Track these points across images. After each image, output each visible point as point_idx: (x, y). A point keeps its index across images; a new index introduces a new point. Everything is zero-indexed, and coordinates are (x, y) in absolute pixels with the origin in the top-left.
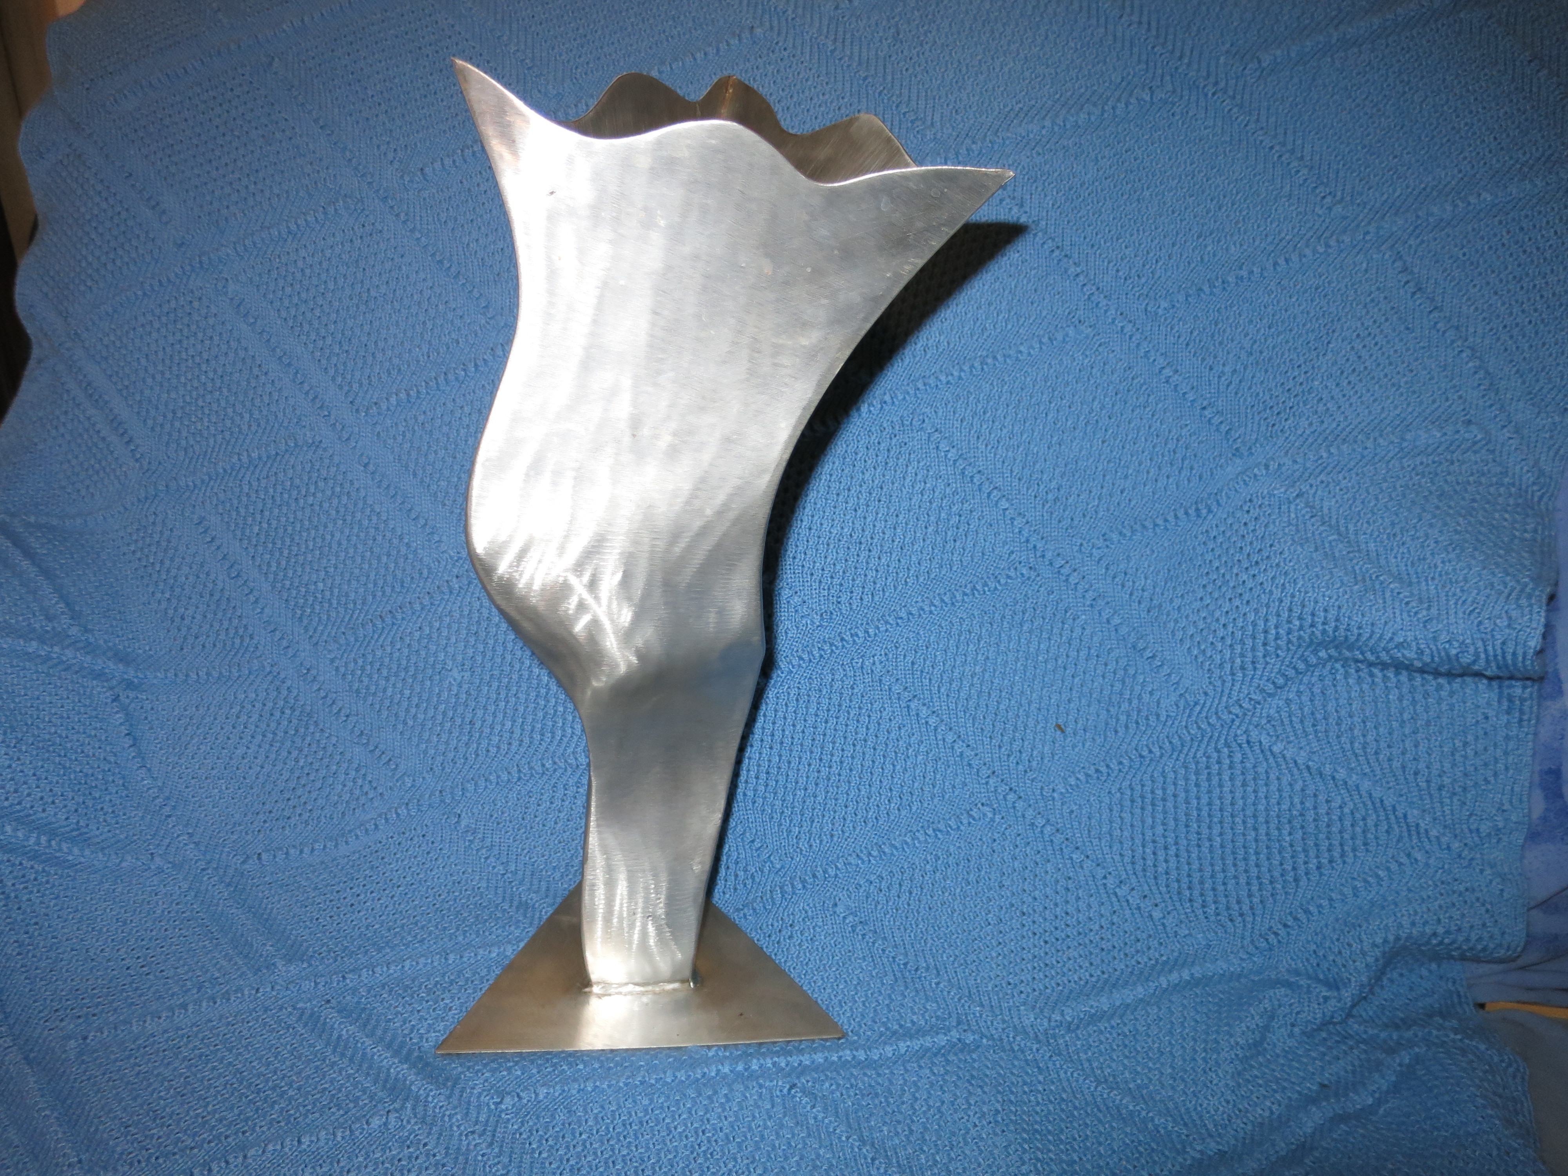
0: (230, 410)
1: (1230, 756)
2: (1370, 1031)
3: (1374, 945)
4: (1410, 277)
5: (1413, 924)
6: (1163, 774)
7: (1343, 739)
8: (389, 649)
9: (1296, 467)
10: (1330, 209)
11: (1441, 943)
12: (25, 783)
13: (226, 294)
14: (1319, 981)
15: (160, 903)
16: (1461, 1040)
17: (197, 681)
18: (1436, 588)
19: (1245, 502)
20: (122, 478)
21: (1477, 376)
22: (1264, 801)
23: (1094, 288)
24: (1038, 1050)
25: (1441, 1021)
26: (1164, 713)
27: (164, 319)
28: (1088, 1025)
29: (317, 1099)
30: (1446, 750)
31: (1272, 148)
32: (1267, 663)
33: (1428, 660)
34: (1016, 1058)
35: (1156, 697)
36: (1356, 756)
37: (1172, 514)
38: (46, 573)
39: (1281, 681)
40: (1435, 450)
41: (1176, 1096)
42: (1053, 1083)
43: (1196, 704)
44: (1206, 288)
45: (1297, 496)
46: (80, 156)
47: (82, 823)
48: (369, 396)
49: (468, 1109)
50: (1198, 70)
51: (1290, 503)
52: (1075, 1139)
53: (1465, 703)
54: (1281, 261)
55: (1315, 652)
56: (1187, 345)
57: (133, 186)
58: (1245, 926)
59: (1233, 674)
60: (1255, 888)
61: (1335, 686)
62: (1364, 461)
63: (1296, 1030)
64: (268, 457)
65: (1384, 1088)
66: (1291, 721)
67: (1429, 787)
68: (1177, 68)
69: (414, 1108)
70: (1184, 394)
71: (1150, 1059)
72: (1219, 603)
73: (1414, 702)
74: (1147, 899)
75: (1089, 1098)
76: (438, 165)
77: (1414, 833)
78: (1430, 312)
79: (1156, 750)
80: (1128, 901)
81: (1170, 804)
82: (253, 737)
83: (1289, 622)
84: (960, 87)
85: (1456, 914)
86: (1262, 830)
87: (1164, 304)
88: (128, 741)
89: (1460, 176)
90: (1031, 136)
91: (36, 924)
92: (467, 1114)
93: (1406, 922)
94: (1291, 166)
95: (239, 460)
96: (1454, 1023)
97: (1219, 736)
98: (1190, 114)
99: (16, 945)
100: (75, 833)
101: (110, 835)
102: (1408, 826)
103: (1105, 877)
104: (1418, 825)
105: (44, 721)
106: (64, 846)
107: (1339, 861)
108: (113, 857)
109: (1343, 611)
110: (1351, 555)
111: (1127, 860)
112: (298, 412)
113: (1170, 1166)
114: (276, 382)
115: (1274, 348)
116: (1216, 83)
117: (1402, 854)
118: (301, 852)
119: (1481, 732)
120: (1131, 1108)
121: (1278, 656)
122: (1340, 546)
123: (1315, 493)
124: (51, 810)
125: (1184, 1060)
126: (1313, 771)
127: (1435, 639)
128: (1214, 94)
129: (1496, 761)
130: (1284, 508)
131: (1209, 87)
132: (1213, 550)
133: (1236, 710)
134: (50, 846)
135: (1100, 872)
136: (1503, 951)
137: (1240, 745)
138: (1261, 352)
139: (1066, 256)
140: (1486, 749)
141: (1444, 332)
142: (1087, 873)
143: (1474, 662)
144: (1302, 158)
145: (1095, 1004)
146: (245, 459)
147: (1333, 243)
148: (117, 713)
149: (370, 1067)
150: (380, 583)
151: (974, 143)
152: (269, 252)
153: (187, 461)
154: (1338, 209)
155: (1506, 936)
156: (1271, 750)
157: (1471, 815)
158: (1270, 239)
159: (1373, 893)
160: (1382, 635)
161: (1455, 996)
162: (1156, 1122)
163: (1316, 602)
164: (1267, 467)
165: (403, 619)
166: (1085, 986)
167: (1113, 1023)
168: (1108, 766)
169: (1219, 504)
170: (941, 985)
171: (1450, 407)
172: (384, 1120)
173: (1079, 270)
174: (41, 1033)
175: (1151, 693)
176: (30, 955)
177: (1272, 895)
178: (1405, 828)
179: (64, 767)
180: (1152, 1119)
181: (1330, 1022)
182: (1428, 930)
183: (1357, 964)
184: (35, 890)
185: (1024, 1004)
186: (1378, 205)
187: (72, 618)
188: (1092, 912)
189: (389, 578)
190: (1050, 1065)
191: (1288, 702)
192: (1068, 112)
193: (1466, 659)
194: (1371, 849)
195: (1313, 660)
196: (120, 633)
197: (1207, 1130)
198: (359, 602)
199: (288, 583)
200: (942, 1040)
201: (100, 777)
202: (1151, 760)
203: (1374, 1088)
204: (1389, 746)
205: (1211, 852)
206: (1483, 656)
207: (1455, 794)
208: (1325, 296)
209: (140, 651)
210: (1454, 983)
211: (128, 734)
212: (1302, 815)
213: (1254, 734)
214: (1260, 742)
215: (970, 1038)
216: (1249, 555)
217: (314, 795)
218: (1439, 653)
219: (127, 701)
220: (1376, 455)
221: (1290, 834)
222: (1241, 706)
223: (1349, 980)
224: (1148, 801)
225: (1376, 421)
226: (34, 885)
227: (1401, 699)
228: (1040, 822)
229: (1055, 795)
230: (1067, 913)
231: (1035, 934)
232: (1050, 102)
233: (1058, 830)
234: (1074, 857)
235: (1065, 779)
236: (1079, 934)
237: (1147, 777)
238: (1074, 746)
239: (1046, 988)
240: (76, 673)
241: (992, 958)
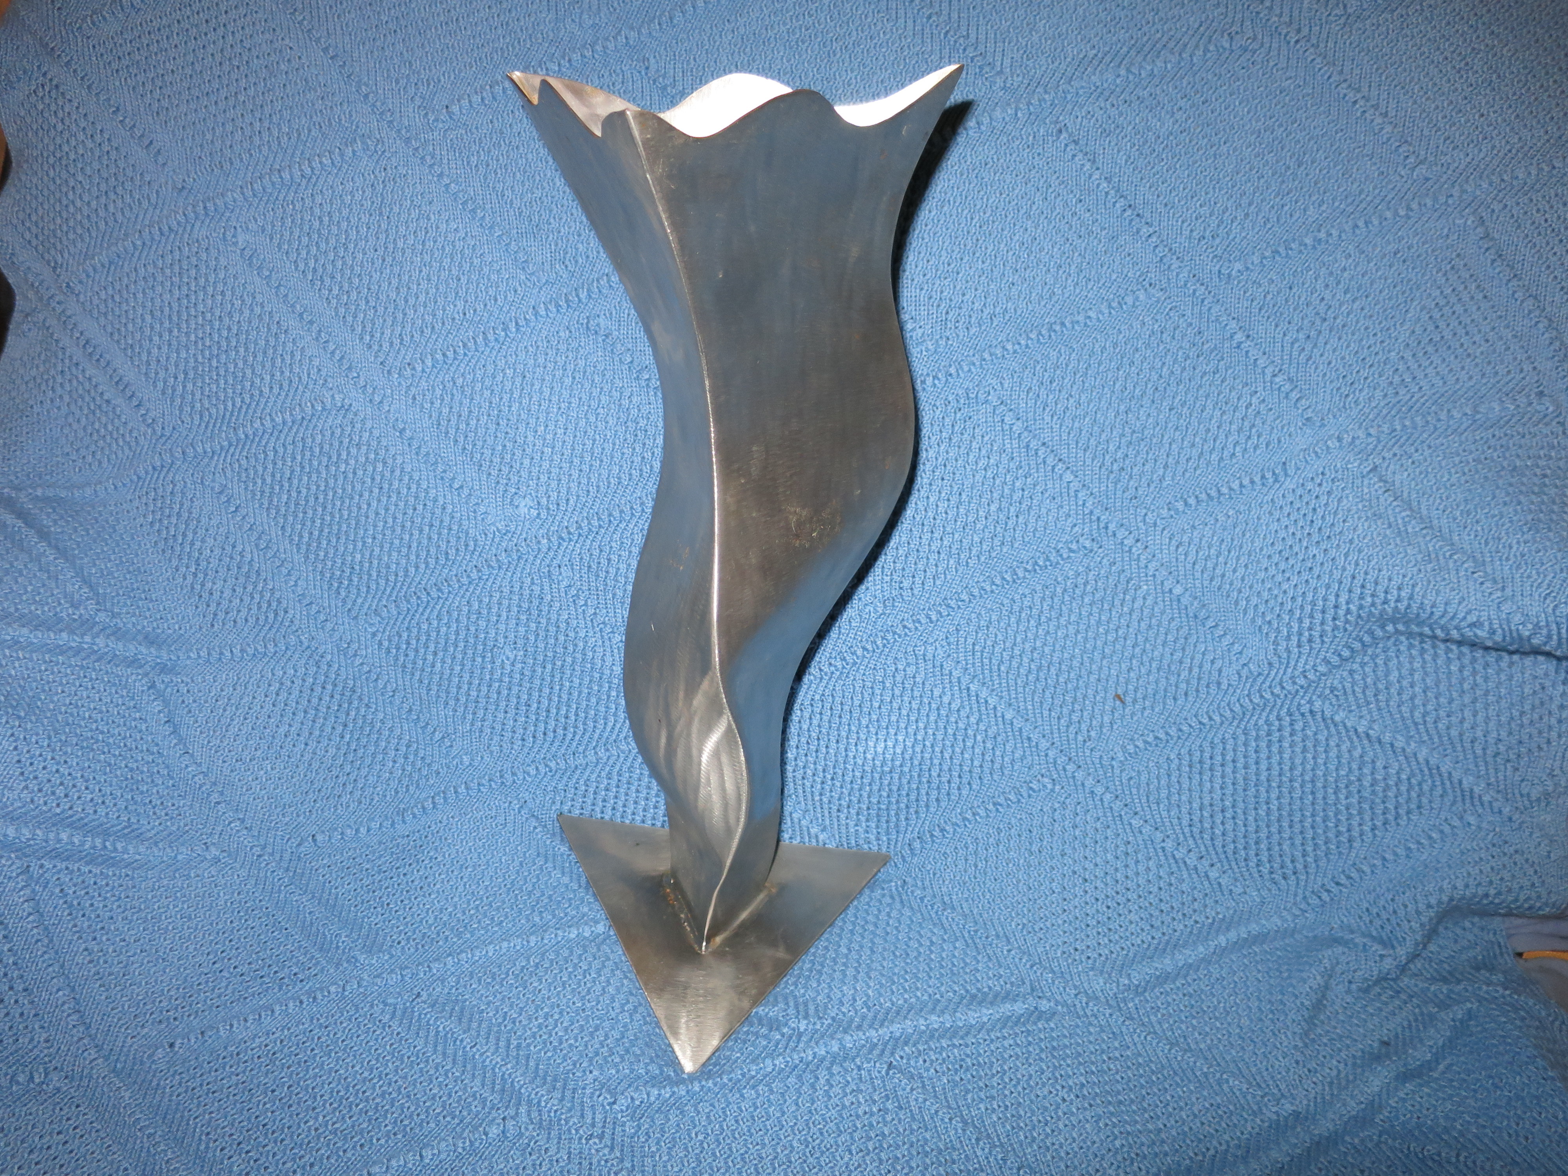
0: (249, 372)
1: (1291, 725)
2: (1421, 985)
3: (1429, 906)
4: (1491, 244)
5: (1467, 886)
6: (1224, 741)
7: (1403, 709)
8: (435, 623)
9: (1370, 440)
10: (1413, 169)
11: (1492, 903)
12: (74, 786)
13: (235, 244)
14: (1373, 938)
15: (222, 894)
16: (1510, 996)
17: (232, 659)
18: (1510, 569)
19: (1317, 475)
20: (133, 444)
21: (1552, 348)
22: (1323, 767)
23: (1167, 250)
24: (1111, 1015)
25: (1488, 975)
26: (1226, 682)
27: (168, 271)
28: (1155, 987)
29: (429, 1107)
30: (1503, 719)
31: (1355, 102)
32: (1335, 637)
33: (1498, 638)
34: (1090, 1024)
35: (1218, 664)
36: (1416, 724)
37: (1237, 482)
38: (62, 552)
39: (1346, 653)
40: (1508, 422)
41: (1246, 1057)
42: (1128, 1047)
43: (1260, 674)
44: (1281, 250)
45: (1371, 471)
46: (57, 86)
47: (133, 820)
48: (400, 357)
49: (583, 1110)
50: (1281, 15)
51: (1363, 477)
52: (1157, 1106)
53: (1523, 673)
54: (1361, 224)
55: (1383, 627)
56: (1260, 309)
57: (121, 121)
58: (1298, 884)
59: (1299, 646)
60: (1309, 849)
61: (1397, 657)
62: (1437, 433)
63: (1354, 987)
64: (293, 422)
65: (1440, 1043)
66: (1354, 691)
67: (1485, 754)
68: (1258, 13)
69: (529, 1113)
70: (1256, 360)
71: (1216, 1019)
72: (1287, 575)
73: (1474, 673)
74: (1203, 861)
75: (1164, 1061)
76: (465, 103)
77: (1468, 797)
78: (1509, 280)
79: (1217, 718)
80: (1185, 862)
81: (1229, 770)
82: (294, 714)
83: (1361, 598)
84: (1031, 30)
85: (1507, 876)
86: (1320, 796)
87: (1238, 266)
88: (168, 729)
89: (1546, 137)
90: (1105, 85)
91: (103, 928)
92: (582, 1116)
93: (1460, 884)
94: (1375, 123)
95: (262, 424)
96: (1501, 977)
97: (1282, 705)
98: (1271, 64)
99: (86, 953)
100: (126, 831)
101: (161, 828)
102: (1462, 791)
103: (1163, 841)
104: (1472, 790)
105: (84, 718)
106: (119, 846)
107: (1393, 823)
108: (168, 850)
109: (1417, 589)
110: (1424, 532)
111: (1185, 822)
112: (323, 373)
113: (1249, 1129)
114: (298, 340)
115: (1348, 314)
116: (1299, 31)
117: (1455, 818)
118: (357, 831)
119: (1537, 702)
120: (1205, 1070)
121: (1346, 630)
122: (1413, 522)
123: (1388, 466)
124: (102, 811)
125: (1251, 1021)
126: (1374, 739)
127: (1508, 621)
128: (1297, 42)
129: (1550, 728)
130: (1358, 482)
131: (1292, 34)
132: (1278, 520)
133: (1301, 681)
134: (105, 847)
135: (1159, 836)
136: (1548, 909)
137: (1303, 715)
138: (1335, 318)
139: (1138, 215)
140: (1541, 718)
141: (1522, 302)
142: (1146, 838)
143: (1545, 644)
144: (1386, 115)
145: (1160, 966)
146: (268, 424)
147: (1414, 206)
148: (154, 700)
149: (474, 1067)
150: (423, 554)
151: (1046, 92)
152: (281, 197)
153: (203, 425)
154: (1422, 170)
155: (1552, 895)
156: (1332, 719)
157: (1523, 781)
158: (1349, 200)
159: (1426, 854)
160: (1455, 614)
161: (1496, 947)
162: (1231, 1083)
163: (1390, 580)
164: (1339, 439)
165: (449, 592)
166: (1148, 949)
167: (1178, 984)
168: (1167, 734)
169: (1286, 475)
170: (1013, 952)
171: (1524, 378)
172: (502, 1128)
173: (1151, 230)
174: (124, 1042)
175: (1213, 662)
176: (101, 961)
177: (1326, 855)
178: (1459, 793)
179: (110, 765)
180: (1227, 1081)
181: (1386, 979)
182: (1480, 891)
183: (1413, 924)
184: (96, 894)
185: (1092, 969)
186: (1462, 167)
187: (98, 603)
188: (1151, 874)
189: (433, 551)
190: (1124, 1029)
191: (1351, 672)
192: (1144, 59)
193: (1538, 640)
194: (1424, 812)
195: (1379, 633)
196: (148, 614)
197: (1280, 1090)
198: (401, 574)
199: (322, 554)
200: (1019, 1007)
201: (145, 770)
202: (1211, 726)
203: (1431, 1043)
204: (1448, 716)
205: (1268, 815)
206: (1555, 637)
207: (1508, 761)
208: (1404, 261)
209: (170, 631)
210: (1495, 934)
211: (166, 722)
212: (1359, 780)
213: (1318, 704)
214: (1323, 711)
215: (1044, 1005)
216: (1320, 529)
217: (364, 772)
218: (1511, 633)
219: (163, 686)
220: (1449, 426)
221: (1347, 798)
222: (1305, 677)
223: (1404, 939)
224: (1207, 766)
225: (1450, 392)
226: (95, 890)
227: (1461, 670)
228: (1099, 790)
229: (1114, 763)
230: (1127, 877)
231: (1097, 900)
232: (1125, 49)
233: (1117, 797)
234: (1133, 822)
235: (1123, 747)
236: (1140, 897)
237: (1206, 744)
238: (1133, 714)
239: (1112, 952)
240: (109, 662)
241: (1059, 926)
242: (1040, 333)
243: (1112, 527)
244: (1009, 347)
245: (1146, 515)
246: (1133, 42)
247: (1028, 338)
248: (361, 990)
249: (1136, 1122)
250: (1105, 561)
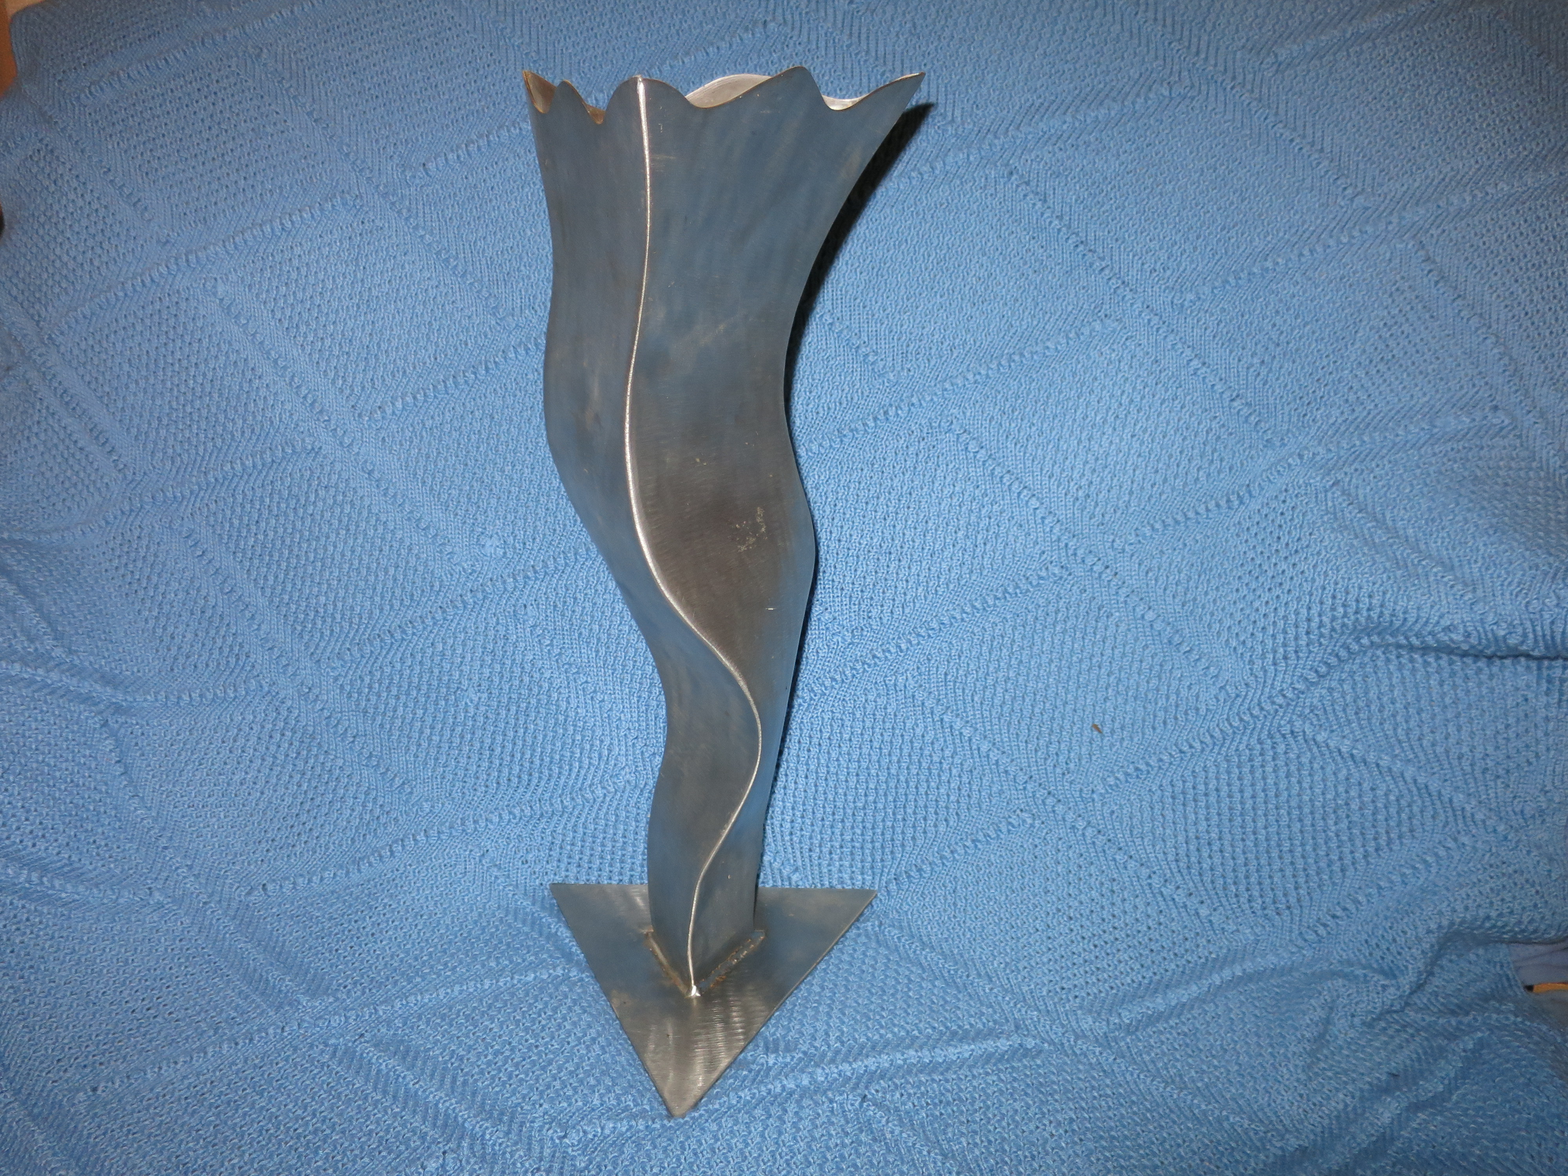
0: (221, 418)
1: (1273, 748)
2: (1427, 1018)
3: (1429, 931)
4: (1432, 266)
5: (1467, 908)
6: (1205, 769)
7: (1386, 726)
8: (398, 666)
9: (1330, 456)
10: (1352, 200)
11: (1494, 926)
12: (14, 816)
13: (215, 294)
14: (1375, 971)
15: (163, 940)
16: (1522, 1023)
17: (190, 703)
18: (1480, 571)
19: (1281, 492)
20: (103, 490)
21: (1502, 362)
22: (1308, 791)
23: (1120, 282)
24: (1101, 1053)
25: (1497, 1005)
26: (1204, 707)
27: (148, 322)
28: (1147, 1026)
29: (365, 1142)
30: (1488, 732)
31: (1292, 141)
32: (1310, 652)
33: (1474, 641)
34: (1079, 1062)
35: (1195, 689)
36: (1400, 742)
37: (1203, 506)
38: (24, 590)
39: (1323, 669)
40: (1464, 436)
41: (1247, 1093)
42: (1121, 1085)
43: (1237, 696)
44: (1231, 280)
45: (1333, 484)
46: (52, 151)
47: (74, 858)
48: (371, 401)
49: (530, 1144)
50: (1216, 65)
51: (1326, 491)
52: (1153, 1143)
53: (1504, 685)
54: (1306, 252)
55: (1358, 640)
56: (1214, 337)
57: (111, 181)
58: (1292, 919)
59: (1275, 664)
60: (1301, 880)
61: (1376, 673)
62: (1396, 448)
63: (1357, 1020)
64: (263, 465)
65: (1452, 1075)
66: (1334, 710)
67: (1473, 770)
68: (1194, 64)
69: (471, 1147)
70: (1213, 386)
71: (1213, 1056)
72: (1258, 593)
73: (1455, 687)
74: (1193, 897)
75: (1160, 1100)
76: (441, 161)
77: (1460, 817)
78: (1454, 300)
79: (1197, 745)
80: (1174, 899)
81: (1213, 799)
82: (251, 761)
83: (1333, 609)
84: (979, 83)
85: (1508, 896)
86: (1308, 821)
87: (1190, 296)
88: (119, 769)
89: (1477, 166)
90: (1053, 131)
91: (31, 967)
92: (529, 1149)
93: (1460, 907)
94: (1312, 158)
95: (233, 468)
96: (1511, 1006)
97: (1262, 728)
98: (1210, 108)
99: (11, 991)
100: (66, 869)
101: (103, 869)
102: (1454, 810)
103: (1150, 877)
104: (1463, 809)
105: (31, 749)
106: (57, 883)
107: (1386, 849)
108: (109, 892)
109: (1388, 596)
110: (1391, 541)
111: (1171, 858)
112: (295, 418)
113: (1253, 1164)
114: (271, 385)
115: (1300, 338)
116: (1234, 78)
117: (1449, 840)
118: (310, 881)
119: (1522, 714)
120: (1203, 1107)
121: (1321, 644)
122: (1379, 532)
123: (1350, 481)
124: (41, 845)
125: (1250, 1057)
126: (1358, 759)
127: (1482, 621)
128: (1232, 88)
129: (1538, 742)
130: (1321, 496)
131: (1228, 81)
132: (1246, 541)
133: (1280, 700)
134: (42, 883)
135: (1145, 872)
136: (1553, 933)
137: (1284, 736)
138: (1288, 343)
139: (1090, 251)
140: (1527, 731)
141: (1468, 320)
142: (1132, 873)
143: (1522, 643)
144: (1322, 150)
145: (1151, 1006)
146: (238, 467)
147: (1356, 233)
148: (106, 739)
149: (416, 1104)
150: (388, 596)
151: (996, 137)
152: (261, 250)
153: (174, 470)
154: (1360, 200)
155: (1557, 917)
156: (1314, 740)
157: (1515, 797)
158: (1293, 230)
159: (1422, 879)
160: (1428, 619)
161: (1504, 979)
162: (1231, 1120)
163: (1360, 588)
164: (1301, 456)
165: (414, 634)
166: (1138, 988)
167: (1171, 1023)
168: (1148, 764)
169: (1251, 495)
170: (995, 991)
171: (1477, 393)
172: (441, 1161)
173: (1104, 264)
174: (44, 1086)
175: (1189, 688)
176: (27, 1001)
177: (1319, 886)
178: (1450, 814)
179: (54, 798)
180: (1227, 1118)
181: (1389, 1012)
182: (1482, 913)
183: (1414, 950)
184: (28, 931)
185: (1081, 1008)
186: (1398, 196)
187: (55, 639)
188: (1138, 912)
189: (398, 592)
190: (1115, 1068)
191: (1330, 690)
192: (1089, 107)
193: (1512, 641)
194: (1417, 835)
195: (1355, 647)
196: (106, 654)
197: (1284, 1126)
198: (365, 616)
199: (286, 597)
200: (1002, 1044)
201: (92, 808)
202: (1192, 755)
203: (1443, 1074)
204: (1432, 732)
205: (1256, 845)
206: (1531, 636)
207: (1498, 777)
208: (1351, 286)
209: (128, 673)
210: (1502, 966)
211: (119, 762)
212: (1347, 804)
213: (1298, 724)
214: (1304, 732)
215: (1030, 1043)
216: (1287, 544)
217: (321, 821)
218: (1486, 635)
219: (116, 726)
220: (1407, 442)
221: (1336, 824)
222: (1284, 696)
223: (1406, 967)
224: (1190, 797)
225: (1406, 409)
226: (27, 927)
227: (1441, 683)
228: (1081, 824)
229: (1095, 796)
230: (1114, 916)
231: (1083, 938)
232: (1070, 98)
233: (1099, 832)
234: (1118, 857)
235: (1104, 779)
236: (1128, 936)
237: (1188, 773)
238: (1112, 745)
239: (1100, 992)
240: (62, 697)
241: (1044, 964)
242: (999, 364)
243: (1080, 552)
244: (970, 376)
245: (1113, 541)
246: (1077, 92)
247: (989, 368)
248: (302, 1031)
249: (1131, 1157)
250: (1075, 588)
